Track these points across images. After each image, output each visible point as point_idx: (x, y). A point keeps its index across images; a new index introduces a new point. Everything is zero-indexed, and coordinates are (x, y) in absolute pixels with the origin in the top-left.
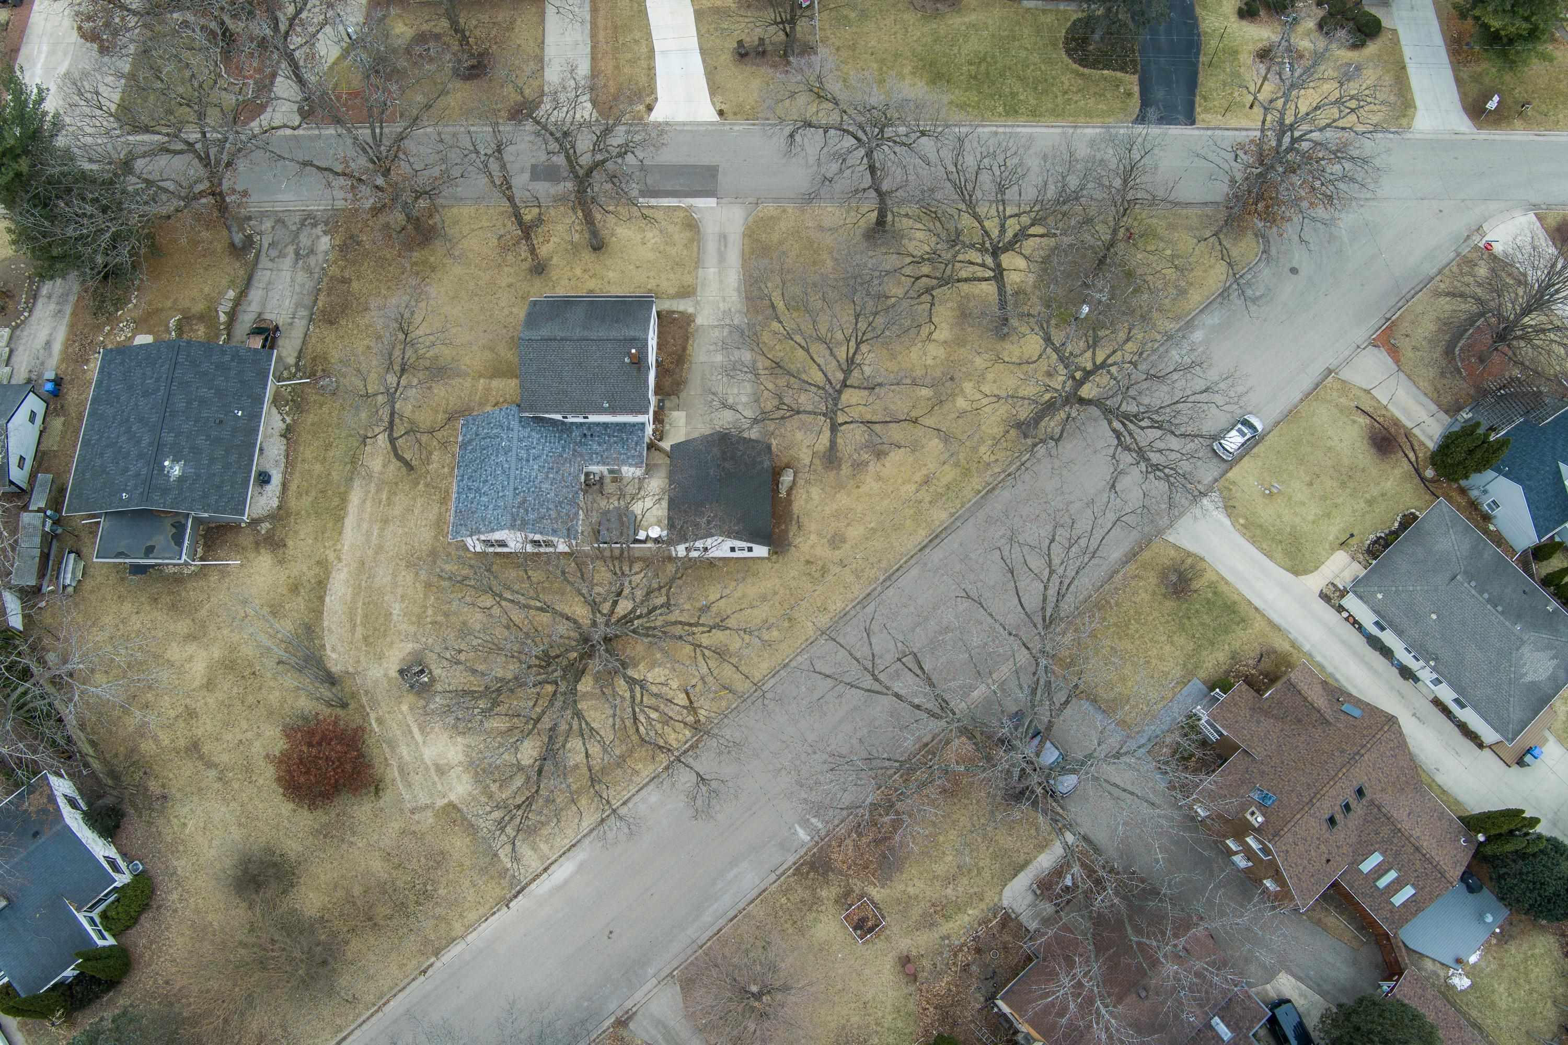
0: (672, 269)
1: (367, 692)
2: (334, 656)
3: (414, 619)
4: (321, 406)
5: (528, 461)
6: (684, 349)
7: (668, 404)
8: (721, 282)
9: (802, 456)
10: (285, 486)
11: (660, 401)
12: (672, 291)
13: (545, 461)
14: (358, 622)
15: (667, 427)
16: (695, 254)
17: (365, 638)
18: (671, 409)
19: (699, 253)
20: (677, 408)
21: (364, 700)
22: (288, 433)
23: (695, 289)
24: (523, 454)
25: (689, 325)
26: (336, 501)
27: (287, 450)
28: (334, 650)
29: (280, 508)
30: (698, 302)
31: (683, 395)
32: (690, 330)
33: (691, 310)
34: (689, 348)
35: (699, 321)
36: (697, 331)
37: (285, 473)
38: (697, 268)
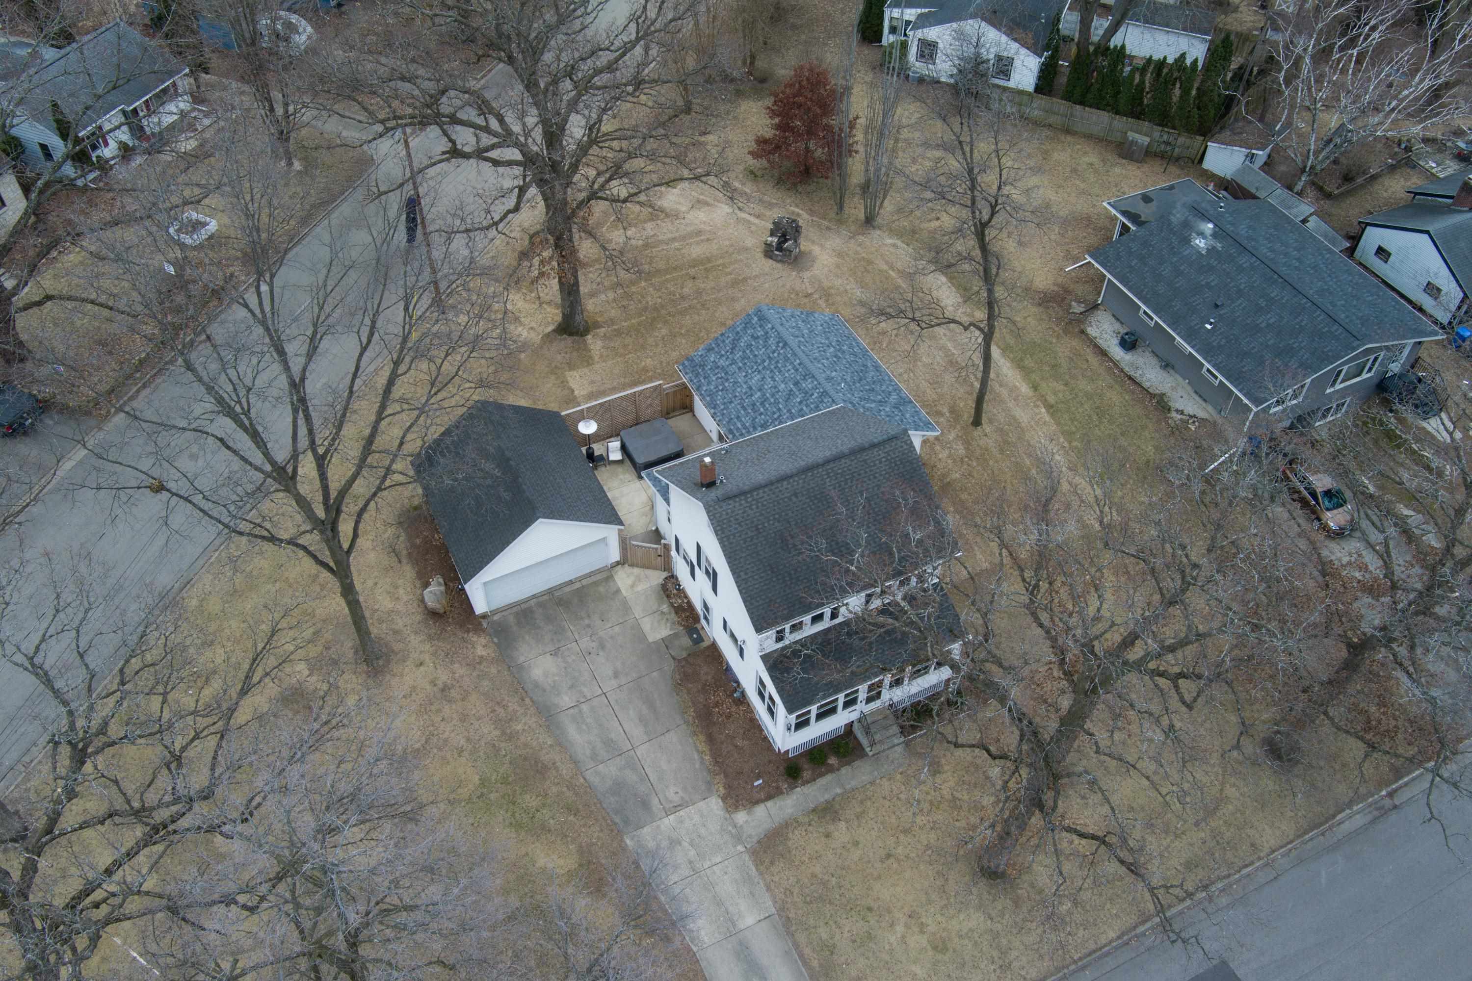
0: (825, 884)
1: (828, 228)
2: (890, 241)
3: (833, 291)
4: (1156, 448)
5: (796, 384)
6: (711, 739)
7: (686, 641)
8: (719, 903)
9: (427, 647)
10: (1103, 353)
11: (700, 639)
12: (796, 837)
13: (777, 402)
14: (891, 272)
15: (665, 607)
16: (802, 938)
17: (870, 262)
18: (675, 636)
19: (796, 945)
20: (666, 642)
21: (826, 223)
22: (1161, 404)
23: (758, 862)
24: (807, 385)
25: (729, 787)
26: (1028, 362)
27: (1139, 385)
28: (894, 246)
29: (1083, 332)
30: (738, 838)
31: (669, 666)
32: (720, 778)
33: (741, 817)
34: (703, 747)
35: (714, 805)
36: (709, 784)
37: (1116, 364)
38: (782, 909)
